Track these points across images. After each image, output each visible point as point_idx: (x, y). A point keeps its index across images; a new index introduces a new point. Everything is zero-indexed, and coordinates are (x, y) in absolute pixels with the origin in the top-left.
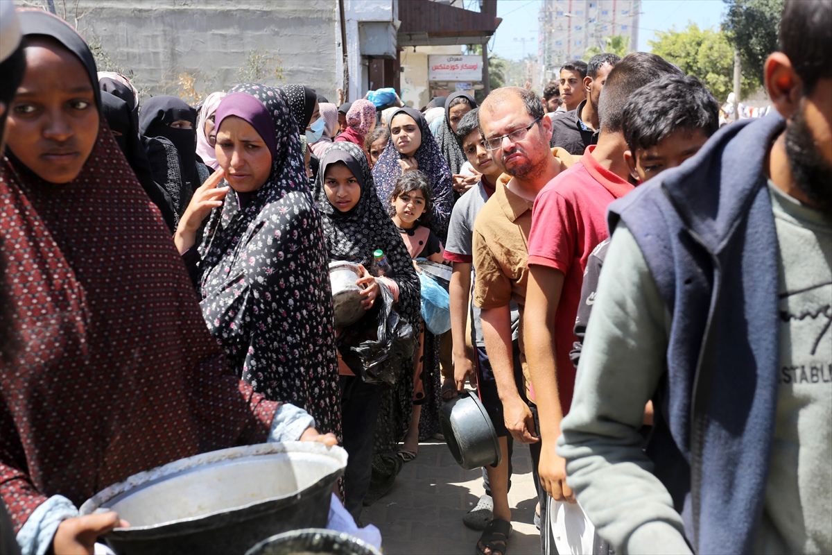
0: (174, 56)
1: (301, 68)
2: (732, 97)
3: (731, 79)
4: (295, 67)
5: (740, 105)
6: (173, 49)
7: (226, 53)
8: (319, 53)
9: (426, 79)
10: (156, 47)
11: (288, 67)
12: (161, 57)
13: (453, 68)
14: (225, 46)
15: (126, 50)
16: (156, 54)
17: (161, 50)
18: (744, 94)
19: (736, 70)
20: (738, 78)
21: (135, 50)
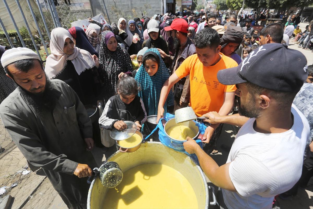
0: (132, 4)
1: (155, 6)
2: (242, 9)
3: (242, 5)
4: (154, 6)
5: (243, 11)
6: (131, 3)
7: (141, 4)
8: (158, 3)
9: (181, 5)
10: (128, 3)
11: (153, 6)
12: (130, 5)
13: (187, 2)
14: (141, 2)
15: (123, 4)
16: (129, 4)
17: (129, 3)
18: (244, 8)
19: (244, 3)
20: (244, 4)
21: (125, 4)
